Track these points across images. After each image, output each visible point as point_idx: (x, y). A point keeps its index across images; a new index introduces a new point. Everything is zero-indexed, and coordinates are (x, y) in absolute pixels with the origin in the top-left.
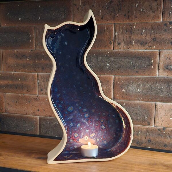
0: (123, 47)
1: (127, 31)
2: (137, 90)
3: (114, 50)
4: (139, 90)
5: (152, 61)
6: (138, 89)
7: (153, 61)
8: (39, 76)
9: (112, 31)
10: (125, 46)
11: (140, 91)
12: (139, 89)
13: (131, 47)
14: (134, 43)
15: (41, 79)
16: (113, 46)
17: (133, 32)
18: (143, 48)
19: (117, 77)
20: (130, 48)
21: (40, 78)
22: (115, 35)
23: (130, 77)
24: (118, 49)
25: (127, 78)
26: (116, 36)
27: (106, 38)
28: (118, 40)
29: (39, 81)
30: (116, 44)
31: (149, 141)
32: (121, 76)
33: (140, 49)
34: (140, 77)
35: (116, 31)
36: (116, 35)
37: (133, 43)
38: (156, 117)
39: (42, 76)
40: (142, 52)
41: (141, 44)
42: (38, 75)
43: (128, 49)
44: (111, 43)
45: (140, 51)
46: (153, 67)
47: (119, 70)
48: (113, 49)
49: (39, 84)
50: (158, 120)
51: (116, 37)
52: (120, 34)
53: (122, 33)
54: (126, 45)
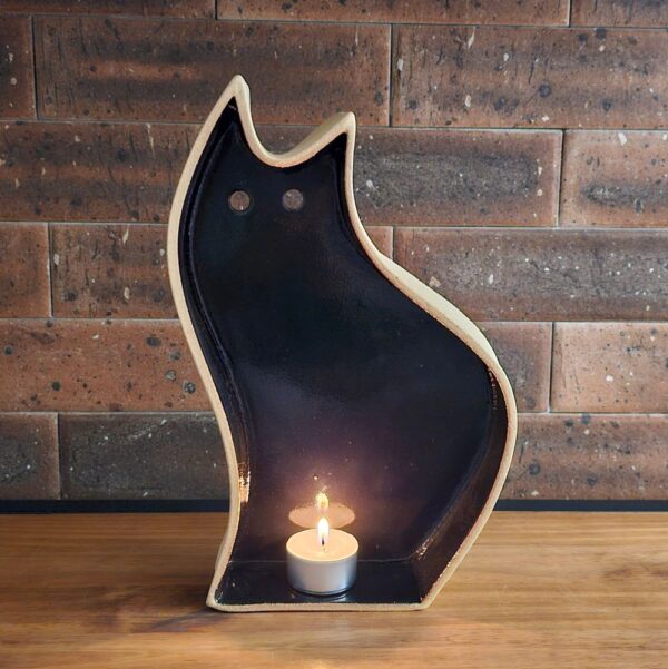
0: (427, 116)
1: (441, 55)
2: (485, 281)
3: (390, 126)
4: (491, 279)
5: (537, 170)
6: (487, 275)
7: (540, 169)
8: (60, 236)
9: (385, 52)
10: (438, 114)
11: (497, 282)
12: (492, 276)
13: (459, 117)
14: (472, 101)
15: (69, 246)
16: (387, 112)
17: (465, 60)
18: (503, 122)
19: (407, 231)
20: (455, 120)
21: (61, 243)
22: (394, 70)
23: (458, 231)
24: (409, 125)
25: (448, 234)
26: (399, 72)
27: (359, 81)
28: (409, 91)
29: (57, 259)
30: (402, 104)
31: (535, 470)
32: (421, 228)
33: (492, 125)
34: (496, 231)
35: (399, 56)
36: (400, 67)
37: (468, 104)
38: (556, 375)
39: (72, 234)
40: (500, 136)
41: (498, 106)
42: (52, 233)
43: (449, 123)
44: (378, 99)
45: (493, 134)
46: (540, 192)
47: (412, 204)
48: (388, 124)
49: (59, 269)
50: (562, 388)
51: (402, 76)
52: (414, 65)
53: (424, 62)
54: (439, 109)
